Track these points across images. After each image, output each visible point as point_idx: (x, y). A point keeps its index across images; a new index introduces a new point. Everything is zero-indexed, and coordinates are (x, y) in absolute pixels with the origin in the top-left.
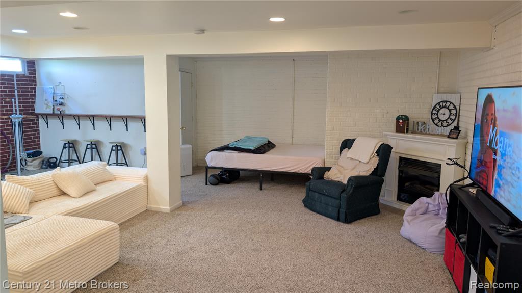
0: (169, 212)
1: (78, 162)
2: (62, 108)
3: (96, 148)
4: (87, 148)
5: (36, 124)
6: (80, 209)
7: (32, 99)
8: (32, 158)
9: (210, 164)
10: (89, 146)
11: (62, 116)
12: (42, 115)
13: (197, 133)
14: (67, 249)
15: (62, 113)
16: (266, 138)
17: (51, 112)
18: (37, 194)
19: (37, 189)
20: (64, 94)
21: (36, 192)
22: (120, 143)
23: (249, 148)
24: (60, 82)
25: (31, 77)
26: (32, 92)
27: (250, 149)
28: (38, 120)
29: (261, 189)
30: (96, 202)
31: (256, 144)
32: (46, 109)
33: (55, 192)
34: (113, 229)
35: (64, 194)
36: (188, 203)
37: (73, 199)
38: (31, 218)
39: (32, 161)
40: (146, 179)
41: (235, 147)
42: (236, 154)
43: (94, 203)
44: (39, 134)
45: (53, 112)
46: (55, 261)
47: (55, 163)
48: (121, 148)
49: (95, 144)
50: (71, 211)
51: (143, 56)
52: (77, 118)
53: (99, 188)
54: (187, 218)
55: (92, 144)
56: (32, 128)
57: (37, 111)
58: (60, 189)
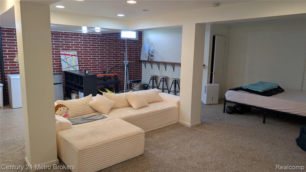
0: (190, 127)
1: (157, 88)
2: (152, 58)
3: (166, 81)
4: (161, 81)
5: (140, 66)
6: (133, 117)
7: (140, 53)
8: (137, 84)
9: (228, 99)
10: (162, 80)
11: (151, 62)
12: (143, 61)
13: (226, 76)
14: (107, 141)
15: (152, 60)
16: (276, 84)
17: (147, 60)
18: (117, 104)
19: (117, 101)
20: (154, 50)
21: (116, 103)
22: (177, 79)
23: (258, 90)
24: (152, 44)
25: (140, 41)
26: (140, 49)
27: (258, 92)
28: (141, 64)
29: (264, 122)
30: (143, 114)
31: (264, 89)
32: (145, 58)
33: (126, 104)
34: (140, 134)
35: (130, 106)
36: (206, 123)
37: (134, 110)
38: (107, 117)
39: (136, 85)
40: (179, 103)
41: (247, 89)
42: (247, 94)
43: (142, 114)
44: (141, 71)
45: (148, 60)
46: (99, 147)
47: (146, 87)
48: (178, 82)
49: (165, 79)
50: (128, 117)
51: (182, 25)
52: (158, 63)
53: (150, 105)
54: (199, 134)
55: (163, 79)
56: (138, 68)
57: (141, 59)
58: (129, 103)
